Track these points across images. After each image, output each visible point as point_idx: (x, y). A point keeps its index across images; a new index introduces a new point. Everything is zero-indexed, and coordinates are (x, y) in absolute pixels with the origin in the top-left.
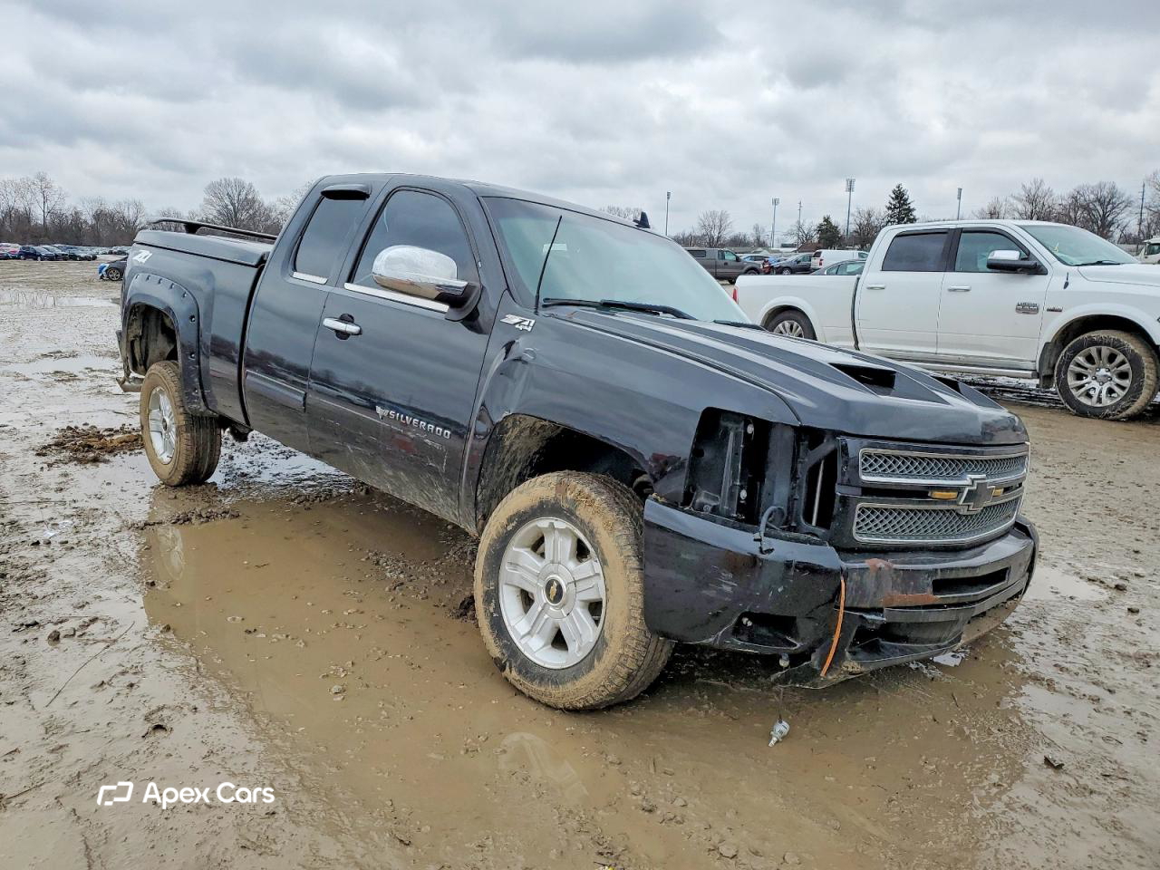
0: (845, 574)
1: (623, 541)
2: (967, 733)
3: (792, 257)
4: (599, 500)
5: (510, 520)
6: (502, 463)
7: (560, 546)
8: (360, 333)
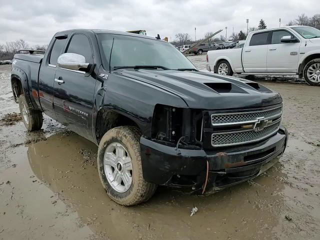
0: (209, 159)
1: (136, 151)
2: (260, 207)
3: (231, 43)
4: (129, 137)
5: (105, 144)
6: (104, 124)
7: (120, 152)
8: (64, 82)
